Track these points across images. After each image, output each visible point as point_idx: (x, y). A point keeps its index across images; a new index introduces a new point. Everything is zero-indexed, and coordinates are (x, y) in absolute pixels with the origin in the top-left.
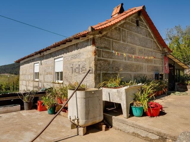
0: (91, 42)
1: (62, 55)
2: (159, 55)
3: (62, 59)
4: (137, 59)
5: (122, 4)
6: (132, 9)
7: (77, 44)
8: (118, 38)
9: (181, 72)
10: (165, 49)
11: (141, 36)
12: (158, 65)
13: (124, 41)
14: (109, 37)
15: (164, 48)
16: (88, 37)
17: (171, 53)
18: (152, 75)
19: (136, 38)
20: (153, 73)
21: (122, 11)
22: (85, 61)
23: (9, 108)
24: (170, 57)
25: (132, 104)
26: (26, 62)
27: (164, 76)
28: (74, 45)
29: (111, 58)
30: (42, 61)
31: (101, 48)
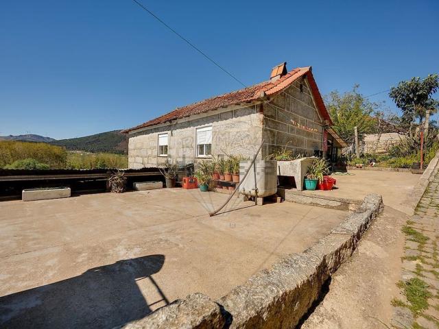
0: (258, 110)
1: (211, 124)
2: (320, 128)
3: (211, 128)
4: (299, 132)
5: (285, 64)
6: (296, 70)
7: (236, 111)
8: (283, 106)
9: (339, 150)
10: (326, 121)
11: (304, 104)
12: (317, 140)
13: (288, 109)
14: (275, 104)
15: (325, 119)
16: (254, 103)
17: (333, 127)
18: (311, 151)
19: (299, 107)
20: (312, 149)
21: (285, 72)
22: (248, 131)
23: (151, 184)
24: (330, 131)
25: (306, 177)
26: (141, 132)
27: (324, 153)
28: (232, 111)
29: (276, 129)
30: (174, 132)
31: (268, 116)
